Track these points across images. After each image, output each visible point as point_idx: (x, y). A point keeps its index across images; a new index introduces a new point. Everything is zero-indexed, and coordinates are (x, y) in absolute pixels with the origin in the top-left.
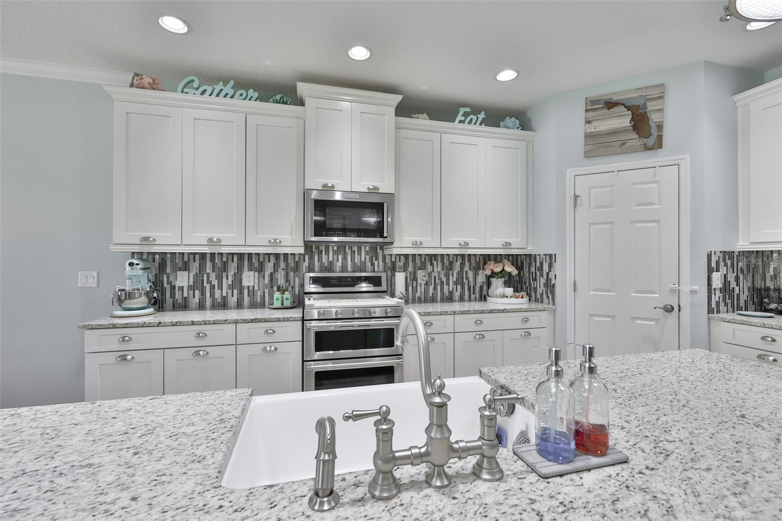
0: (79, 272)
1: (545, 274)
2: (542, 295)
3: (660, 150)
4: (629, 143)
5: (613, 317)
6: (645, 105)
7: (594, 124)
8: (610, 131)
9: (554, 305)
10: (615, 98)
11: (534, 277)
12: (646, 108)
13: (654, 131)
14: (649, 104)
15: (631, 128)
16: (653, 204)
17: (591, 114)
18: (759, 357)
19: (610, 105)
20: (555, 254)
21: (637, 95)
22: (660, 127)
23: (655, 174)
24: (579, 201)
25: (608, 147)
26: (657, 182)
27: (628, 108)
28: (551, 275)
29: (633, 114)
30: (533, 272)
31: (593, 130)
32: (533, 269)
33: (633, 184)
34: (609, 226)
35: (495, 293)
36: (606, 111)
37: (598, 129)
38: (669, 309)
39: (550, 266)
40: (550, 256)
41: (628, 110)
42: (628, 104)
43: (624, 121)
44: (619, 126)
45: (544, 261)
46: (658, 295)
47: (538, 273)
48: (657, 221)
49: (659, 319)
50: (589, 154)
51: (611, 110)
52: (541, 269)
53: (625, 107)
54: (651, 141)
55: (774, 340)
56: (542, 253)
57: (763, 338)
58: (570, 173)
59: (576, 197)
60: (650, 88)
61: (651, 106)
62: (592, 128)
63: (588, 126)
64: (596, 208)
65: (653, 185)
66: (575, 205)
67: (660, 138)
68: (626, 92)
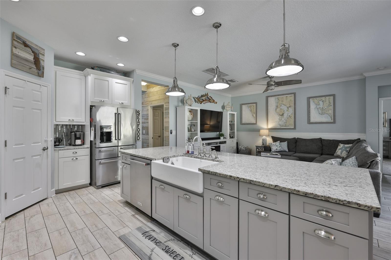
4: (33, 69)
5: (24, 158)
6: (38, 54)
7: (18, 50)
8: (25, 58)
10: (27, 43)
12: (39, 56)
13: (41, 68)
14: (40, 55)
15: (33, 62)
16: (39, 101)
17: (15, 43)
19: (26, 45)
21: (36, 48)
22: (43, 68)
23: (40, 88)
24: (8, 90)
25: (24, 67)
26: (40, 92)
27: (33, 52)
29: (34, 56)
31: (17, 53)
33: (32, 90)
34: (22, 109)
36: (23, 46)
37: (19, 54)
38: (44, 149)
41: (33, 53)
43: (31, 57)
44: (29, 58)
46: (40, 144)
48: (40, 110)
49: (41, 154)
50: (13, 65)
51: (25, 47)
53: (32, 50)
54: (40, 72)
55: (76, 153)
57: (73, 153)
58: (3, 72)
59: (6, 88)
60: (40, 47)
61: (41, 57)
62: (16, 51)
63: (14, 49)
64: (16, 97)
65: (40, 93)
66: (5, 93)
67: (43, 72)
68: (32, 43)
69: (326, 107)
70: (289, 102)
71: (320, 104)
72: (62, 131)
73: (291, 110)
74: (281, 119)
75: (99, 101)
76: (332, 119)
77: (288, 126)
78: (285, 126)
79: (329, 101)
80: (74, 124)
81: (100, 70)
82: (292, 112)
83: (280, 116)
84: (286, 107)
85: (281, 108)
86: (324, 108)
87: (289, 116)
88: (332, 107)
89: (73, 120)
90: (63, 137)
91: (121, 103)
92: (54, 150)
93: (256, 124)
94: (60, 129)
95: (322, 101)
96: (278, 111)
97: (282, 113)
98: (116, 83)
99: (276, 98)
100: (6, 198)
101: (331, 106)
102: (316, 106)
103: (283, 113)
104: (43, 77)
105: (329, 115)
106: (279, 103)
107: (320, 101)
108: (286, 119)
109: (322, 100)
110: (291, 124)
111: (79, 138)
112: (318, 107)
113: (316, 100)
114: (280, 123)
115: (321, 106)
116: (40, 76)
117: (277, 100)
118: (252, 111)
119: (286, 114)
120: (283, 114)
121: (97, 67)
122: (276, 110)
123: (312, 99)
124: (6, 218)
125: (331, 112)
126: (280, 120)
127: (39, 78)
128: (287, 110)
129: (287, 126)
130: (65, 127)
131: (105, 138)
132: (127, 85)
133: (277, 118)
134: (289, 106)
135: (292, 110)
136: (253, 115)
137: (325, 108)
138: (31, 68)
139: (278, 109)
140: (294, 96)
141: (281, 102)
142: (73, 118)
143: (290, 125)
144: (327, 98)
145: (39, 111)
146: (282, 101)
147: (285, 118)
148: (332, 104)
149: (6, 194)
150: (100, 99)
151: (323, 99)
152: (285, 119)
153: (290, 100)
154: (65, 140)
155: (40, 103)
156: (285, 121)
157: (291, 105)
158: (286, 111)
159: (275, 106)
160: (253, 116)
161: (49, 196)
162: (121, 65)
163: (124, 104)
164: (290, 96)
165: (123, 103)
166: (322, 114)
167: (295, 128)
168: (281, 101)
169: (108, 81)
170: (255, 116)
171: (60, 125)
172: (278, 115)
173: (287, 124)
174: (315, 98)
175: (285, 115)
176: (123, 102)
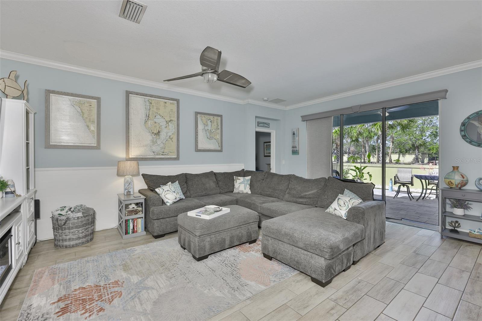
69: (214, 130)
70: (169, 112)
71: (209, 126)
73: (172, 127)
74: (154, 140)
76: (219, 146)
77: (167, 155)
78: (162, 153)
79: (217, 122)
82: (174, 130)
83: (153, 135)
84: (164, 120)
85: (156, 120)
86: (212, 131)
87: (170, 136)
88: (219, 131)
93: (98, 147)
95: (210, 121)
96: (149, 125)
97: (157, 129)
99: (146, 100)
101: (219, 129)
102: (205, 127)
103: (160, 130)
105: (217, 141)
106: (151, 110)
107: (208, 120)
108: (164, 142)
109: (210, 119)
110: (172, 151)
112: (206, 128)
113: (205, 118)
114: (155, 148)
115: (209, 128)
117: (148, 104)
118: (85, 116)
119: (164, 133)
120: (159, 132)
122: (146, 122)
123: (200, 115)
125: (218, 137)
126: (154, 142)
128: (166, 126)
129: (167, 153)
133: (148, 138)
134: (169, 120)
135: (174, 127)
136: (88, 126)
137: (214, 132)
139: (149, 122)
140: (176, 104)
141: (155, 110)
143: (170, 152)
144: (216, 117)
146: (157, 109)
147: (163, 139)
148: (220, 127)
151: (211, 117)
152: (162, 142)
153: (171, 110)
156: (162, 145)
157: (172, 119)
158: (163, 127)
159: (144, 116)
160: (89, 129)
164: (171, 104)
166: (210, 138)
167: (177, 158)
168: (155, 107)
170: (93, 128)
172: (149, 132)
173: (165, 151)
174: (203, 116)
175: (163, 135)
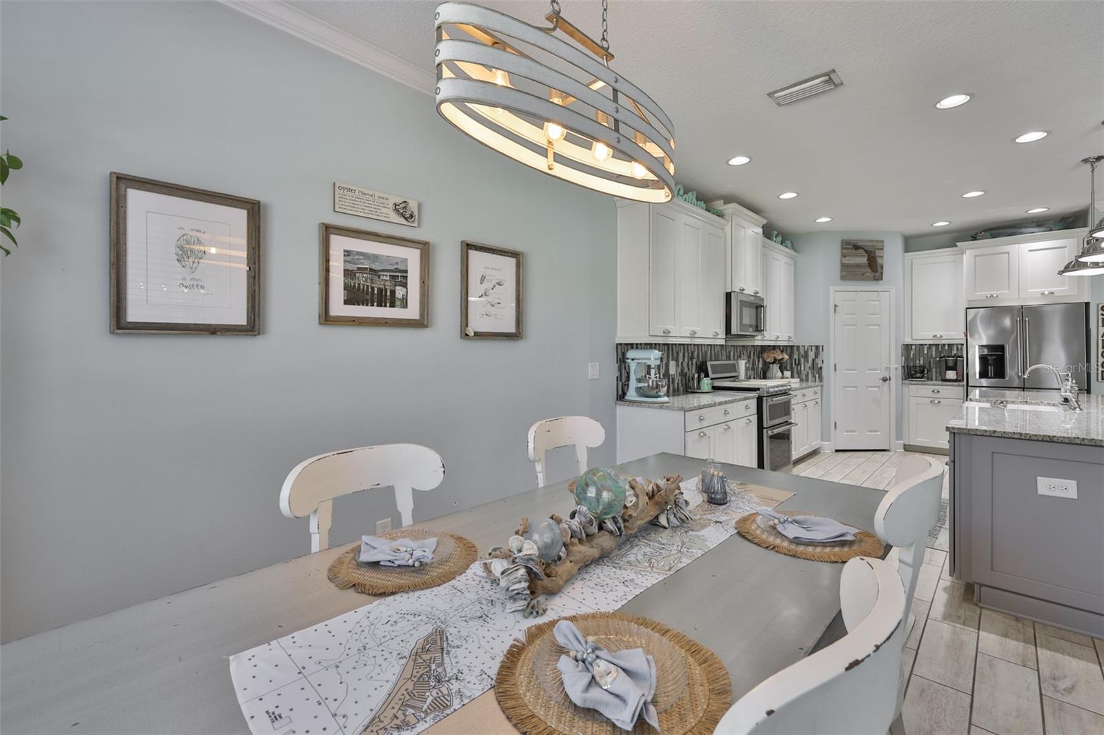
0: (590, 364)
1: (810, 361)
2: (807, 376)
3: (881, 281)
4: (867, 274)
5: (856, 387)
6: (875, 252)
7: (847, 258)
8: (856, 265)
9: (821, 381)
10: (859, 244)
11: (797, 362)
12: (875, 254)
13: (879, 269)
14: (876, 252)
15: (867, 265)
16: (877, 314)
17: (845, 251)
18: (931, 401)
19: (856, 247)
20: (823, 346)
21: (870, 244)
22: (882, 267)
23: (878, 295)
24: (837, 308)
25: (855, 275)
26: (878, 301)
27: (866, 252)
28: (819, 361)
29: (869, 256)
30: (795, 359)
31: (847, 262)
32: (796, 356)
33: (867, 301)
34: (854, 327)
35: (777, 376)
36: (854, 251)
37: (850, 262)
38: (884, 380)
39: (817, 355)
40: (817, 347)
42: (866, 250)
43: (864, 260)
44: (860, 262)
45: (810, 350)
46: (879, 372)
47: (802, 360)
48: (879, 325)
49: (880, 386)
50: (843, 278)
51: (857, 250)
52: (806, 356)
53: (865, 250)
54: (877, 275)
55: (938, 392)
56: (806, 345)
57: (933, 391)
58: (832, 289)
59: (836, 306)
60: (877, 241)
61: (878, 253)
62: (846, 261)
63: (843, 259)
64: (847, 314)
65: (877, 303)
66: (835, 312)
67: (882, 273)
68: (864, 241)
72: (930, 356)
75: (985, 298)
80: (943, 342)
81: (991, 235)
89: (942, 336)
90: (932, 365)
91: (1046, 293)
92: (903, 383)
94: (926, 352)
98: (1029, 251)
100: (835, 428)
104: (882, 279)
111: (954, 368)
116: (877, 280)
121: (984, 231)
124: (837, 451)
127: (876, 282)
130: (934, 348)
131: (991, 369)
132: (1066, 247)
138: (863, 274)
142: (941, 334)
145: (877, 327)
149: (835, 423)
150: (989, 294)
154: (934, 370)
155: (878, 316)
161: (893, 448)
162: (1038, 211)
163: (1056, 294)
165: (1053, 293)
169: (1008, 253)
171: (926, 345)
176: (1051, 290)
